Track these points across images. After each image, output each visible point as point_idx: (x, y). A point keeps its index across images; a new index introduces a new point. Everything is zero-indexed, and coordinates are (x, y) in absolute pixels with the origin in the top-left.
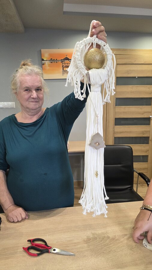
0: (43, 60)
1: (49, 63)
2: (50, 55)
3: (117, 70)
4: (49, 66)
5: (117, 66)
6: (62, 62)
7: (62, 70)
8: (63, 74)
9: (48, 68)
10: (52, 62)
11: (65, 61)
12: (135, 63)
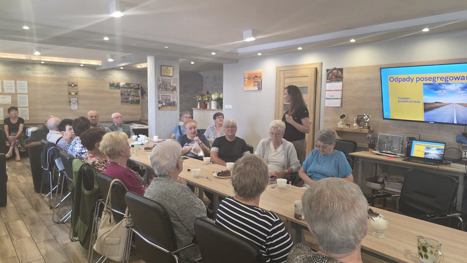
0: (245, 78)
1: (248, 80)
2: (249, 75)
3: (284, 82)
4: (248, 82)
5: (284, 79)
6: (254, 79)
7: (253, 84)
8: (254, 87)
9: (247, 83)
10: (249, 79)
11: (255, 78)
12: (296, 76)
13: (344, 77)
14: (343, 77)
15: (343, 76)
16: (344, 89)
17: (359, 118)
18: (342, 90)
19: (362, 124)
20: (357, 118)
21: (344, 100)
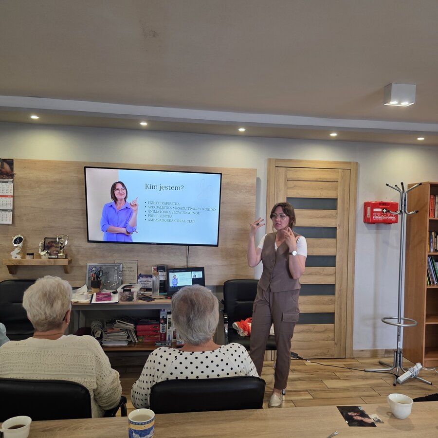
13: (15, 174)
14: (13, 174)
15: (14, 172)
16: (15, 195)
17: (47, 242)
18: (13, 197)
19: (53, 252)
20: (44, 242)
21: (17, 213)
